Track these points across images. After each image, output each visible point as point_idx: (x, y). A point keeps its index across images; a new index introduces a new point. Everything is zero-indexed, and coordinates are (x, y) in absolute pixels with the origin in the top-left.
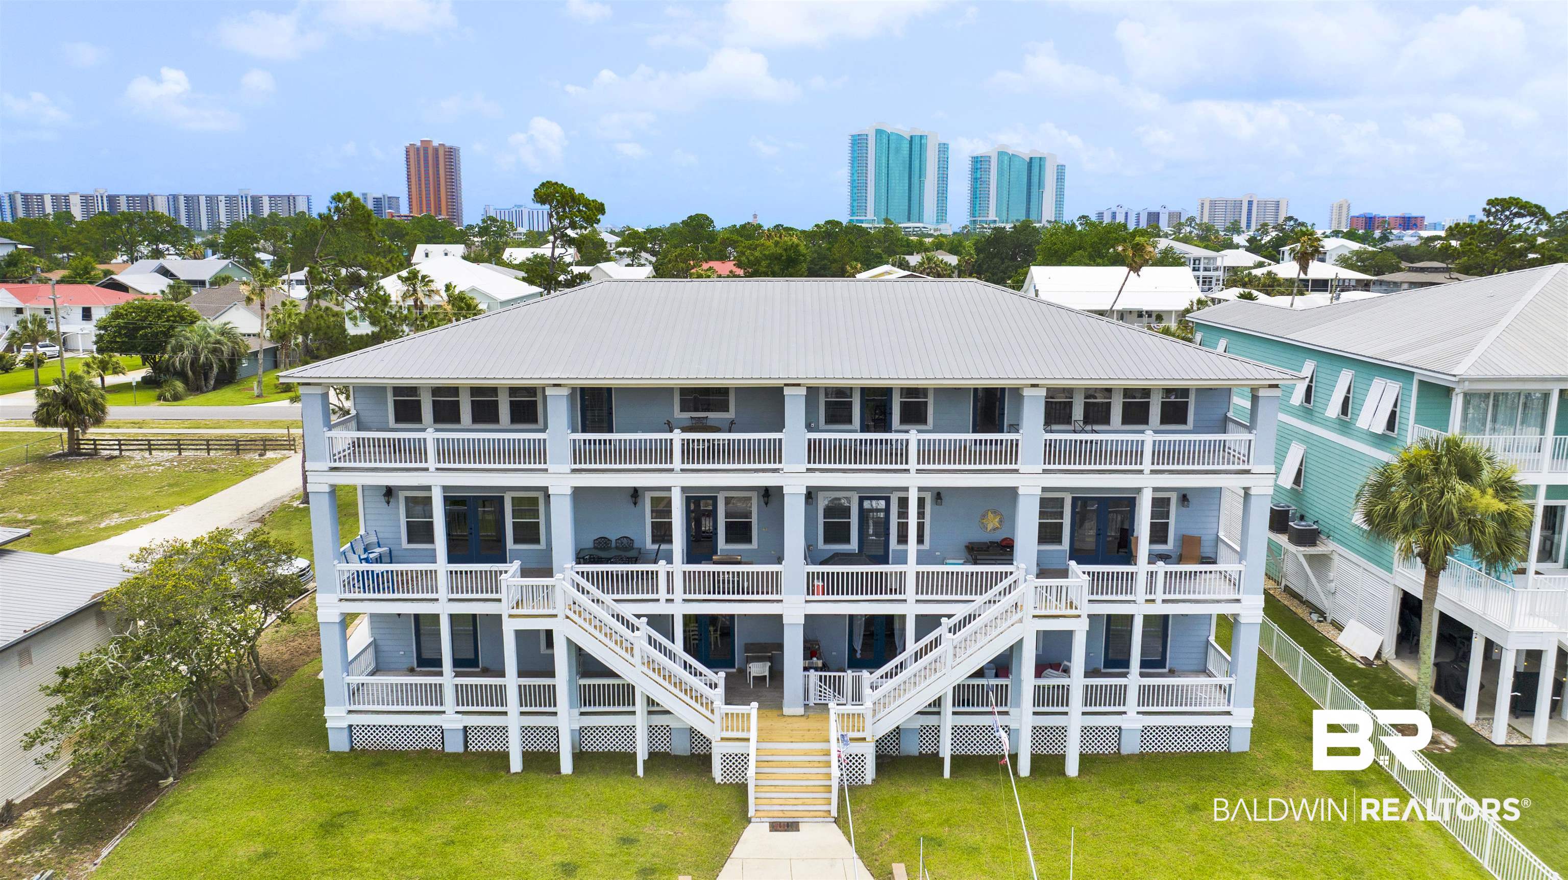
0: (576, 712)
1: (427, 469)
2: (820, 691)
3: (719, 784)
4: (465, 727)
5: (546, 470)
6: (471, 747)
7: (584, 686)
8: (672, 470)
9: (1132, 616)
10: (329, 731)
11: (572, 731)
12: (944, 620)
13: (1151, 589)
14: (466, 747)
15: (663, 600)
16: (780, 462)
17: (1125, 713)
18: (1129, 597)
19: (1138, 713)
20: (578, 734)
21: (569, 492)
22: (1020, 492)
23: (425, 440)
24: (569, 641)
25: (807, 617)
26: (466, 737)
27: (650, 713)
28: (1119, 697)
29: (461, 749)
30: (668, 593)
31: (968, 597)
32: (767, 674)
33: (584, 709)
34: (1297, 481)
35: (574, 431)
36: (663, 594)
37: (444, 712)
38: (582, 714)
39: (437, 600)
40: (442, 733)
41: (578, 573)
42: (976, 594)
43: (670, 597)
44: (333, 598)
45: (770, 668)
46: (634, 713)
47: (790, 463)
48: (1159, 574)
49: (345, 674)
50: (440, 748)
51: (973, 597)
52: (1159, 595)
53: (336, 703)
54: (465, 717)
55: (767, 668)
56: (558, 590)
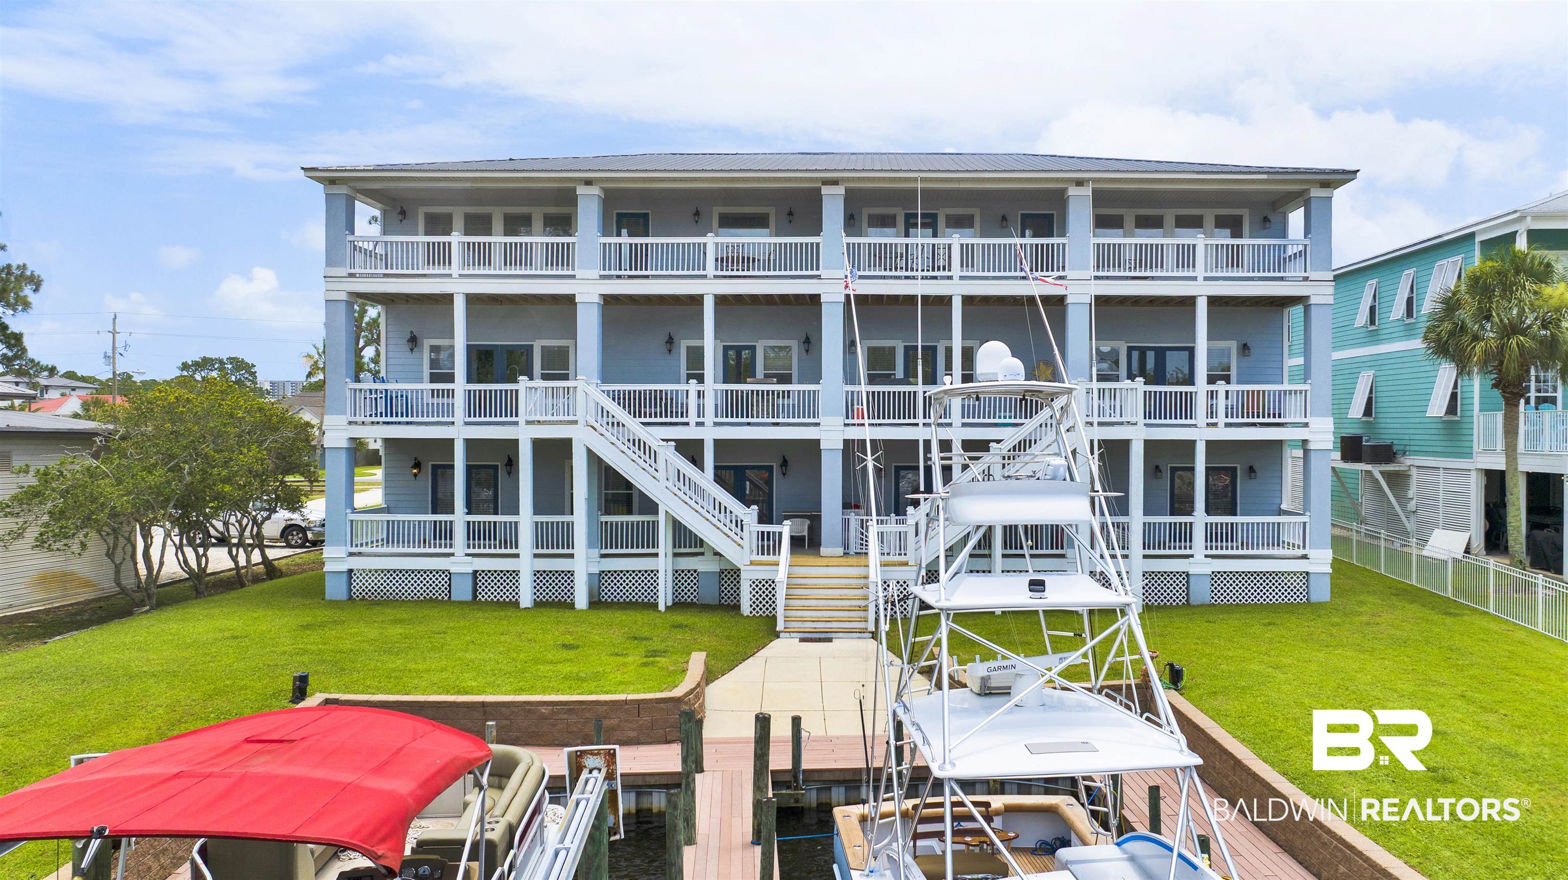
0: (596, 552)
1: (450, 276)
2: (862, 539)
3: (748, 616)
4: (476, 572)
5: (573, 277)
6: (480, 597)
7: (606, 523)
8: (705, 277)
9: (1194, 442)
10: (327, 577)
11: (590, 575)
12: (993, 445)
13: (1211, 413)
14: (475, 596)
15: (693, 424)
16: (818, 269)
17: (1192, 556)
18: (1189, 422)
19: (1206, 556)
20: (597, 578)
21: (596, 299)
22: (1069, 300)
23: (450, 244)
24: (590, 452)
25: (846, 442)
26: (475, 584)
27: (676, 555)
28: (1183, 535)
29: (469, 597)
30: (699, 416)
31: (1018, 421)
32: (806, 533)
33: (604, 551)
34: (1368, 411)
35: (605, 235)
36: (692, 418)
37: (453, 555)
38: (604, 556)
39: (453, 423)
40: (450, 579)
41: (603, 391)
42: (1026, 418)
43: (701, 420)
44: (342, 420)
45: (809, 527)
46: (656, 555)
47: (827, 269)
48: (1219, 393)
49: (348, 511)
50: (446, 598)
51: (1023, 421)
52: (1221, 419)
53: (337, 543)
54: (476, 560)
55: (806, 527)
56: (579, 392)
